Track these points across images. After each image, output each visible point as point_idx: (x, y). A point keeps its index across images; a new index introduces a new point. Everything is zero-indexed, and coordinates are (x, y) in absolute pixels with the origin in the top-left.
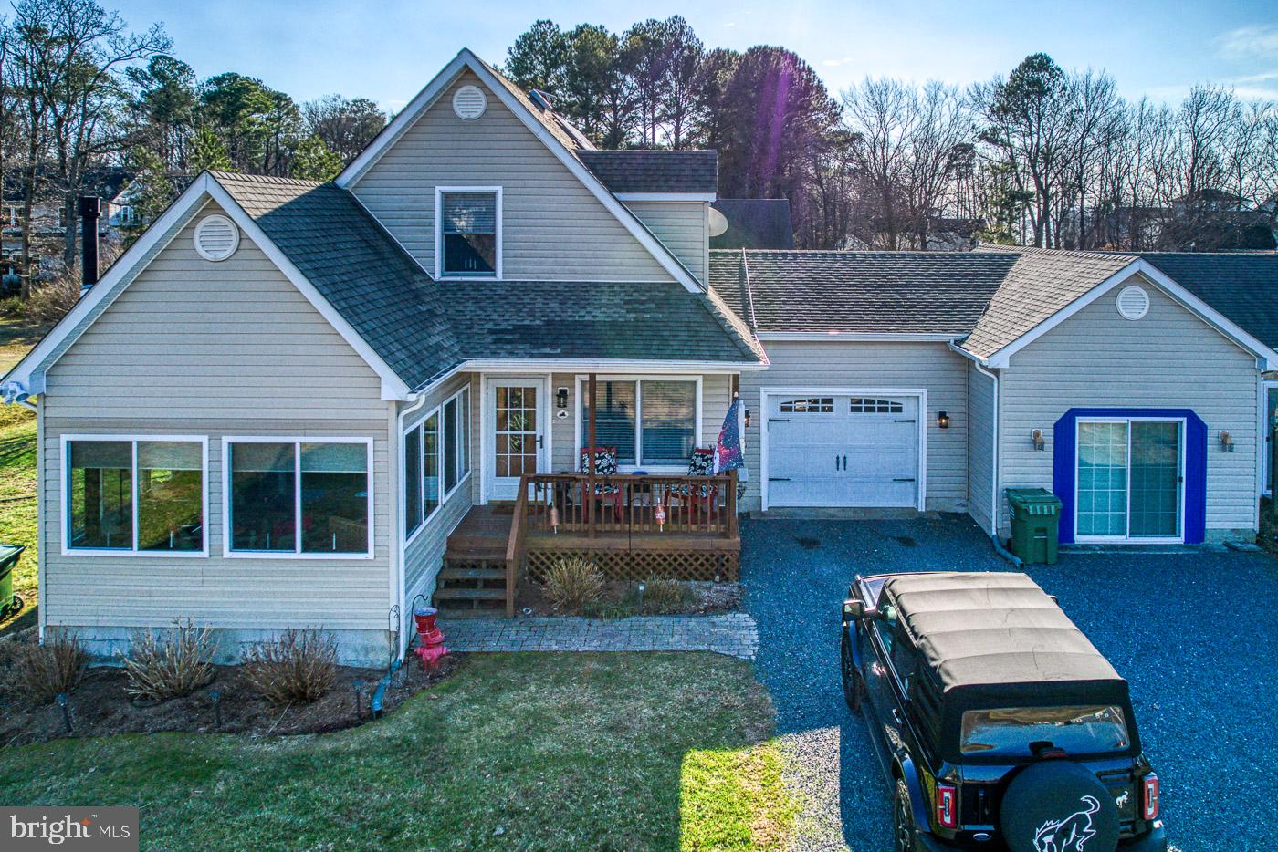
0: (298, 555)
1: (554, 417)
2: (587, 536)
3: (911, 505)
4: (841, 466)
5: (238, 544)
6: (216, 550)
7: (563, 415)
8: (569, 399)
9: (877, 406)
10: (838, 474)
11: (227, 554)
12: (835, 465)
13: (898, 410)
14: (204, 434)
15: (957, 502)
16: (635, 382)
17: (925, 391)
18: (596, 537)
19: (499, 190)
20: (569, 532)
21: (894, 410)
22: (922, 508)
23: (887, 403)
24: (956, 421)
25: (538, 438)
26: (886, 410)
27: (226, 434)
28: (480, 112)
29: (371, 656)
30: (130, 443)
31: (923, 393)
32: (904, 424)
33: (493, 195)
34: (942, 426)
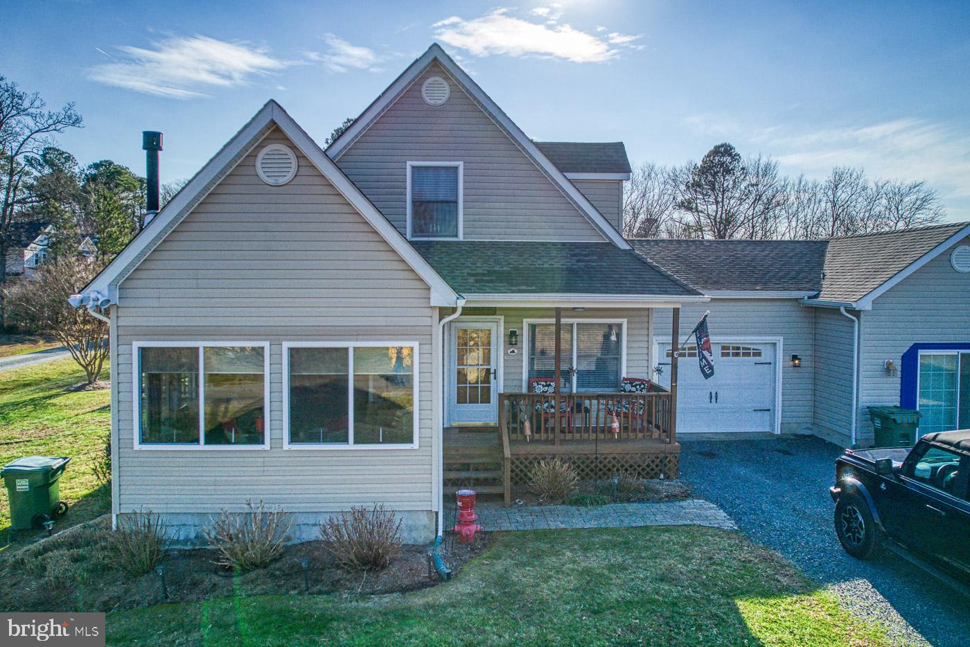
0: (351, 446)
1: (506, 354)
2: (554, 444)
3: (767, 429)
4: (713, 400)
5: (294, 438)
6: (277, 442)
7: (513, 352)
8: (519, 338)
9: (741, 351)
10: (710, 406)
11: (286, 446)
12: (709, 400)
13: (759, 354)
14: (264, 340)
15: (805, 426)
16: (572, 325)
17: (781, 339)
18: (561, 445)
19: (461, 164)
20: (539, 441)
21: (755, 355)
22: (778, 431)
23: (750, 349)
24: (806, 362)
25: (492, 371)
26: (748, 354)
27: (286, 340)
28: (444, 99)
29: (414, 534)
30: (197, 349)
31: (780, 340)
32: (761, 366)
33: (456, 168)
34: (795, 366)
